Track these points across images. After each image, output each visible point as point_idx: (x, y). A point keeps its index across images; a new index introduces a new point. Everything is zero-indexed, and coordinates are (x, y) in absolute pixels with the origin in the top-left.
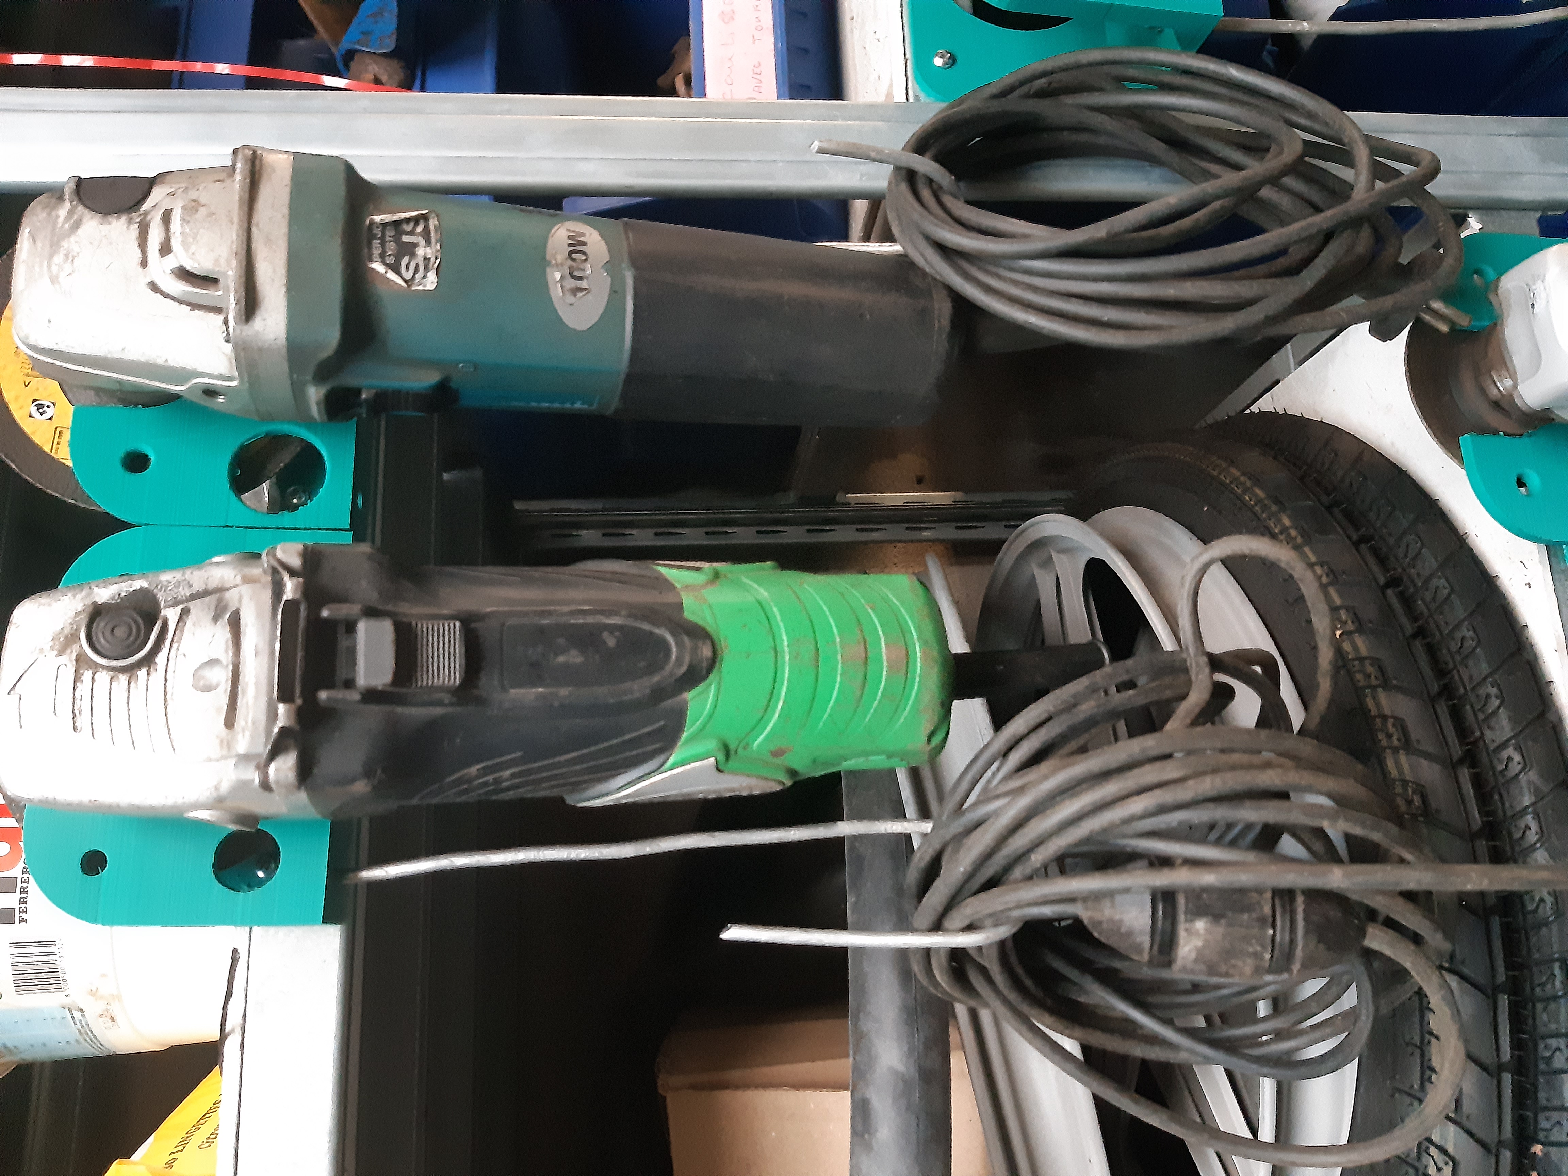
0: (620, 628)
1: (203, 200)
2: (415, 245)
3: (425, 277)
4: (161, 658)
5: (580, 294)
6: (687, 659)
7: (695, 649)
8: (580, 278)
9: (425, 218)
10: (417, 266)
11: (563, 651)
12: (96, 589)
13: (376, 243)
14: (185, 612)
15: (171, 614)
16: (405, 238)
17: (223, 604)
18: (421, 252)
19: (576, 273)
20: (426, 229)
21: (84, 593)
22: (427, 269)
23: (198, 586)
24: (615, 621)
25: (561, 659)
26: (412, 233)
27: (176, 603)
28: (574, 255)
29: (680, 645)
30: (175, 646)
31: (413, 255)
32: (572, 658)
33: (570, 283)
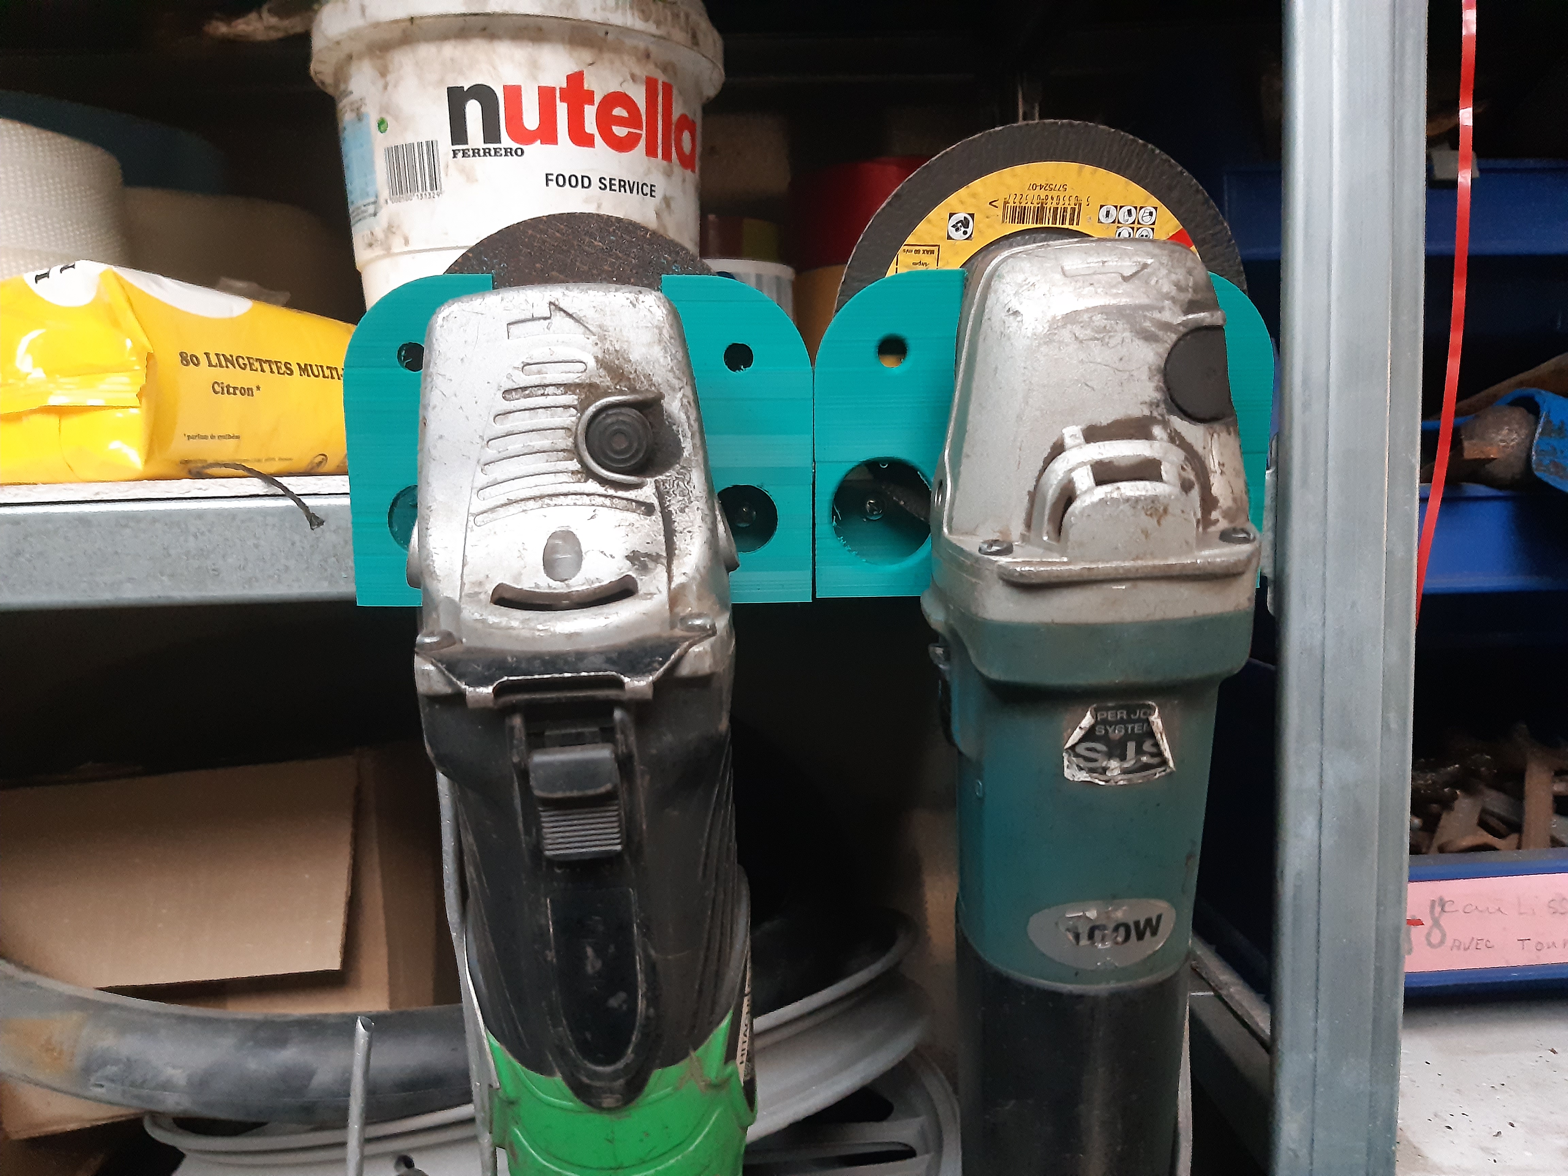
0: (633, 1010)
1: (1168, 520)
2: (1123, 758)
3: (1081, 769)
4: (592, 486)
5: (1071, 937)
6: (598, 1084)
7: (612, 1091)
8: (1091, 936)
9: (1164, 762)
10: (1095, 760)
11: (598, 952)
12: (679, 395)
13: (1123, 714)
14: (649, 509)
15: (647, 493)
16: (1131, 747)
17: (651, 565)
18: (1114, 764)
19: (1097, 933)
20: (1147, 767)
21: (676, 383)
22: (1091, 771)
23: (680, 521)
24: (641, 1004)
25: (589, 951)
26: (1139, 751)
27: (661, 495)
28: (1122, 931)
29: (615, 1076)
30: (607, 502)
31: (1110, 756)
32: (592, 963)
33: (1084, 931)
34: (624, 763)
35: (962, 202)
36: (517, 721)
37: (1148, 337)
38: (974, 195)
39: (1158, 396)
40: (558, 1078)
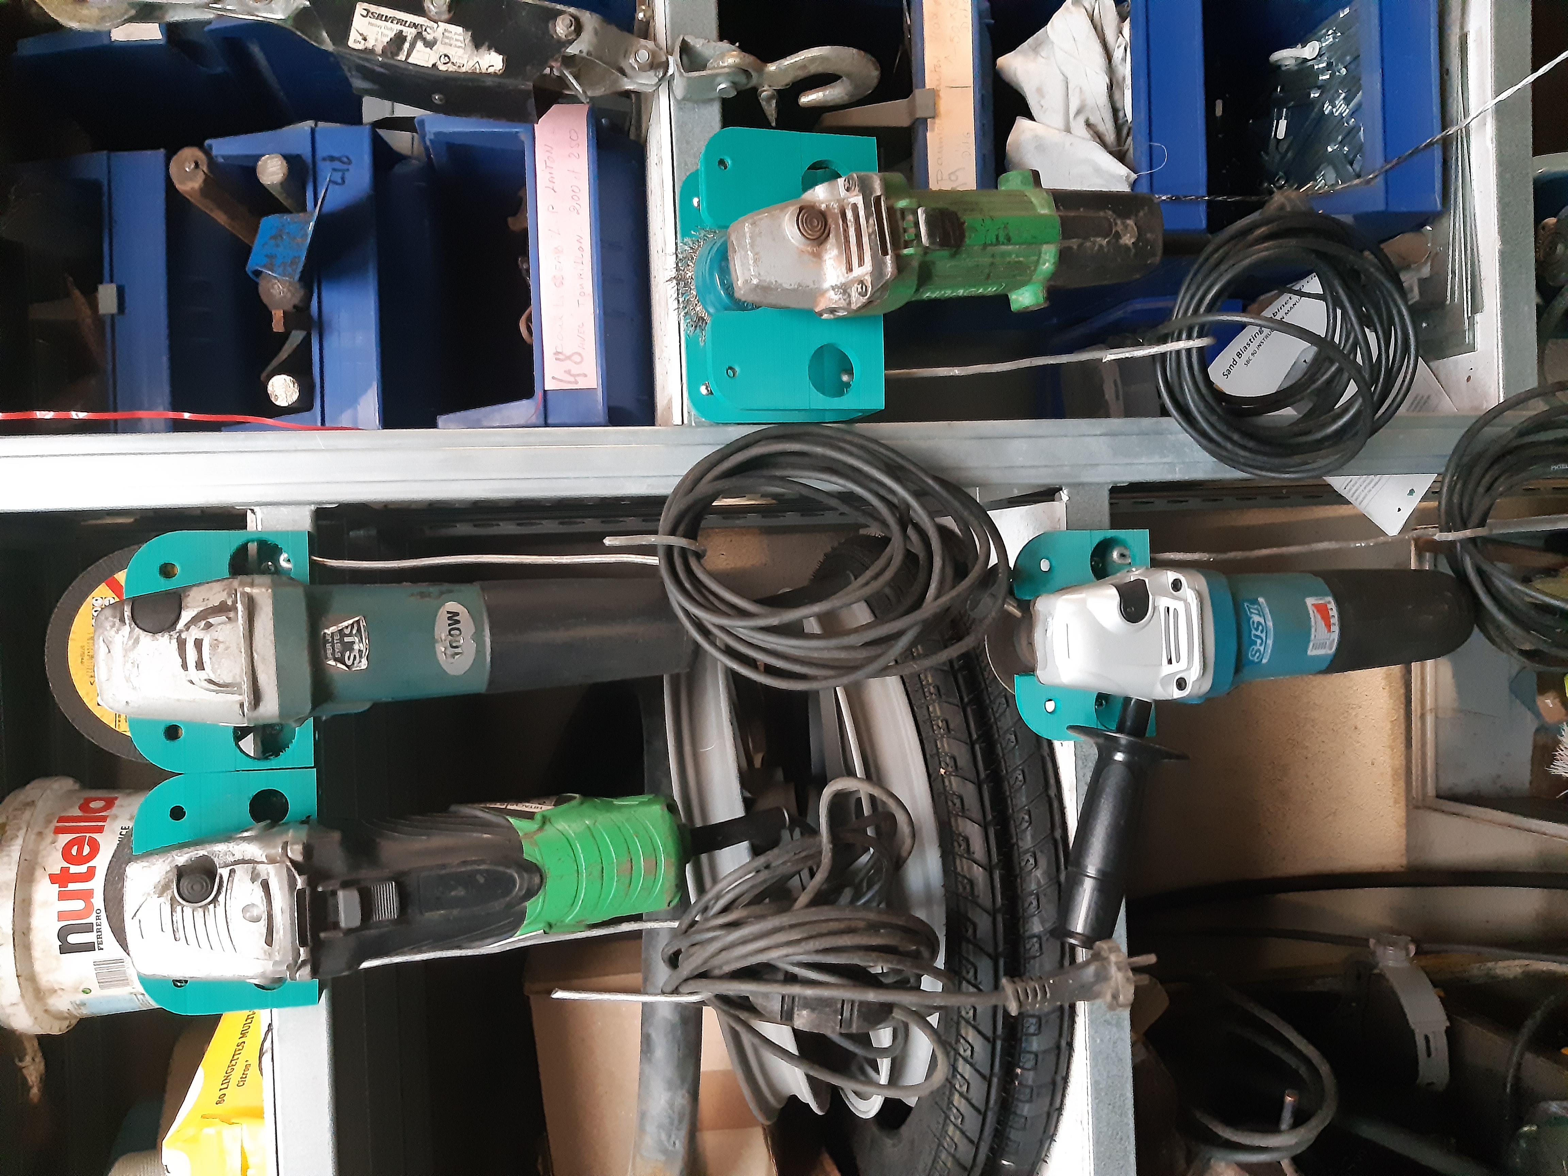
0: (487, 871)
1: (221, 639)
2: (353, 643)
3: (360, 662)
4: (221, 898)
5: (457, 657)
6: (525, 886)
7: (531, 879)
8: (456, 647)
9: (358, 622)
10: (355, 657)
11: (454, 888)
12: (176, 857)
13: (328, 646)
14: (232, 871)
15: (224, 872)
16: (346, 639)
17: (256, 872)
18: (356, 647)
19: (454, 645)
20: (359, 630)
21: (169, 859)
22: (361, 657)
23: (238, 856)
24: (483, 867)
25: (453, 893)
26: (350, 635)
27: (226, 866)
28: (452, 632)
29: (521, 877)
30: (229, 891)
31: (351, 650)
32: (460, 892)
33: (451, 651)
34: (345, 885)
35: (91, 700)
36: (322, 935)
37: (137, 641)
38: (87, 694)
39: (166, 635)
40: (527, 904)
